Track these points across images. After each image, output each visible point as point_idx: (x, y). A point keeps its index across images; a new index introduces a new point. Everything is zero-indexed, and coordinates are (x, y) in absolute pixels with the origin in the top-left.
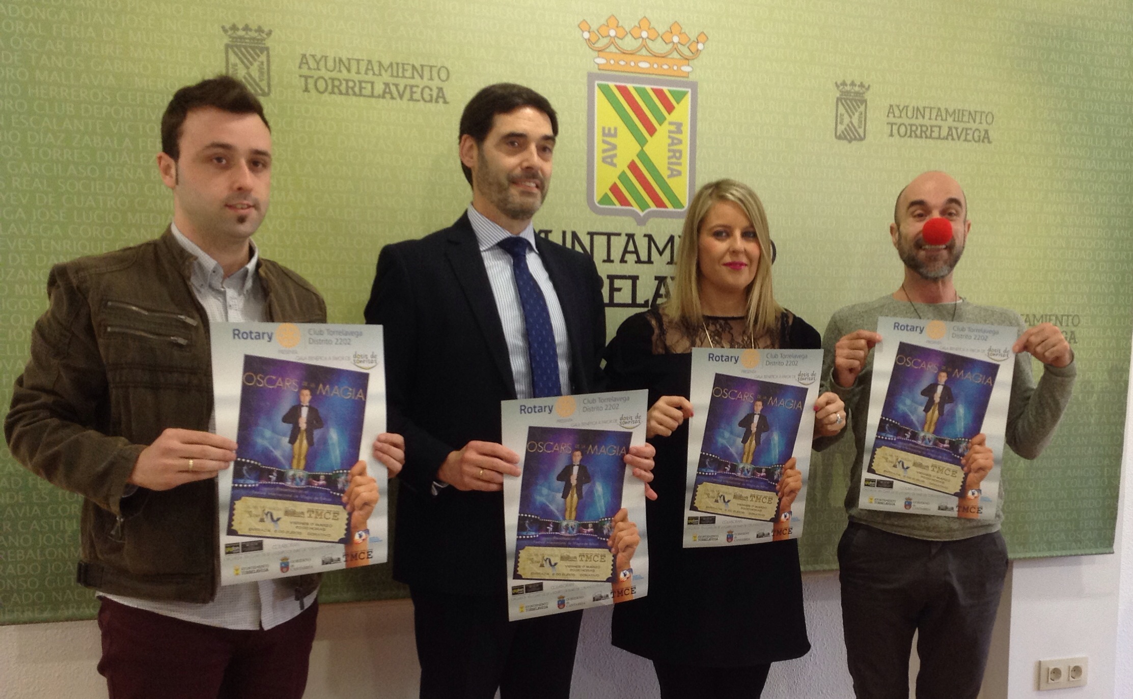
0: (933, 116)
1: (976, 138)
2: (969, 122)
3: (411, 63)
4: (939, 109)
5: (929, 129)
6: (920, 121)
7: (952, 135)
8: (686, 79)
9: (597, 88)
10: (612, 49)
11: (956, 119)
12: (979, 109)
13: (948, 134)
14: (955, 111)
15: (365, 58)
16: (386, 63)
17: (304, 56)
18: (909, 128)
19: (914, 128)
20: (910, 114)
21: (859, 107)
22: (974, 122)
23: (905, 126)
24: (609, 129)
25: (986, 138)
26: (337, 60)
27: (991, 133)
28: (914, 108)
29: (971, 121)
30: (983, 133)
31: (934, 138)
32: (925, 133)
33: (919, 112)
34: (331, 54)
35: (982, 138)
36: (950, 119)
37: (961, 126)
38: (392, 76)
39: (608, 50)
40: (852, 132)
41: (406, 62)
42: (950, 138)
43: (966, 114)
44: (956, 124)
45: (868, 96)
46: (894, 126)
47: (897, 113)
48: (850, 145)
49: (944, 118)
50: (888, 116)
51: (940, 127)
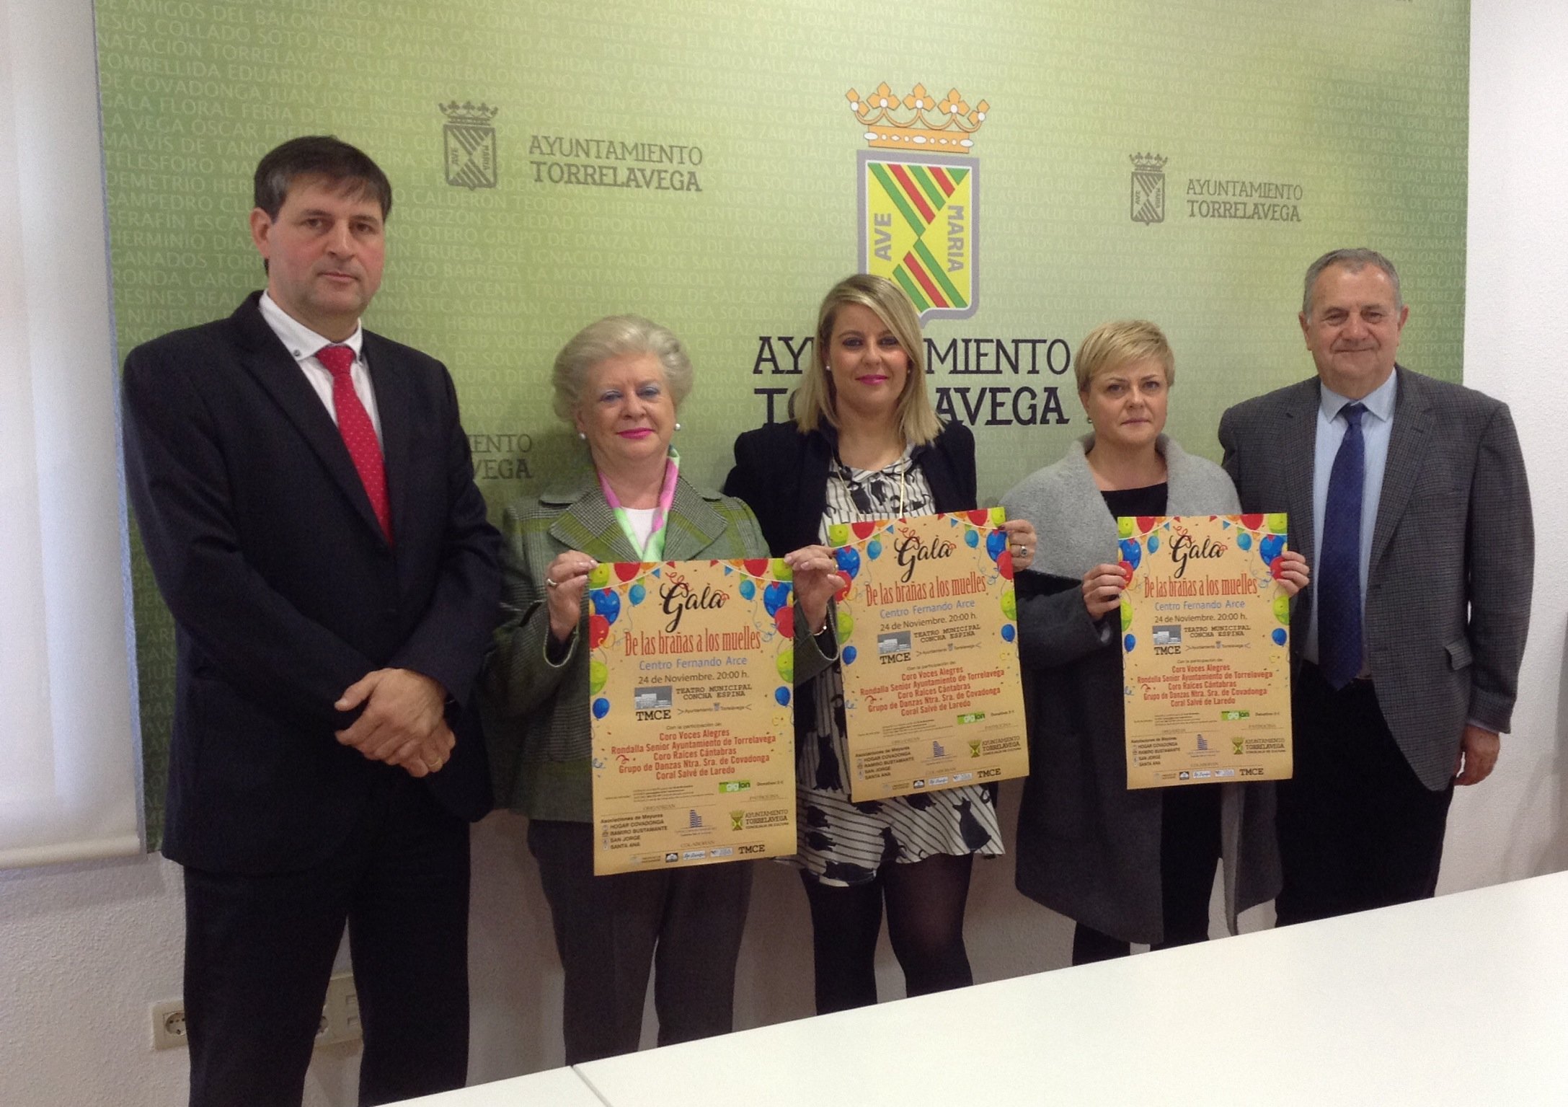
0: (1238, 192)
1: (1284, 216)
2: (1276, 197)
3: (658, 143)
4: (1243, 183)
5: (1234, 206)
6: (1223, 197)
7: (1258, 213)
8: (966, 155)
9: (867, 168)
10: (884, 122)
11: (1262, 194)
12: (1285, 182)
13: (1254, 213)
14: (1260, 185)
15: (605, 139)
16: (630, 145)
17: (535, 138)
18: (1211, 206)
19: (1217, 206)
20: (1212, 191)
21: (1156, 184)
22: (1282, 197)
23: (1208, 206)
24: (882, 216)
25: (1294, 215)
26: (574, 141)
27: (1300, 210)
28: (1216, 182)
29: (1279, 196)
30: (1291, 210)
31: (1239, 217)
32: (1230, 212)
33: (1221, 187)
34: (566, 135)
35: (1290, 215)
36: (1256, 195)
37: (1268, 202)
38: (637, 160)
39: (878, 124)
40: (1150, 212)
41: (653, 143)
42: (1256, 216)
43: (1273, 188)
44: (1263, 200)
45: (1165, 170)
46: (1195, 204)
47: (1198, 189)
48: (1147, 228)
49: (1249, 194)
50: (1188, 193)
51: (1245, 204)
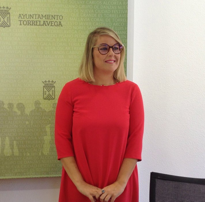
0: (37, 17)
1: (56, 24)
2: (52, 19)
4: (39, 15)
5: (36, 22)
6: (32, 19)
7: (45, 24)
11: (47, 18)
12: (56, 14)
13: (44, 24)
14: (46, 15)
18: (27, 22)
19: (29, 22)
20: (27, 17)
22: (55, 19)
23: (26, 22)
25: (60, 24)
27: (62, 23)
28: (29, 15)
29: (53, 18)
30: (59, 23)
31: (38, 25)
32: (34, 23)
33: (31, 17)
35: (58, 25)
36: (44, 19)
37: (49, 21)
42: (44, 25)
43: (51, 16)
44: (47, 20)
45: (10, 11)
46: (21, 22)
47: (22, 17)
48: (4, 29)
49: (41, 18)
50: (19, 18)
51: (40, 21)
